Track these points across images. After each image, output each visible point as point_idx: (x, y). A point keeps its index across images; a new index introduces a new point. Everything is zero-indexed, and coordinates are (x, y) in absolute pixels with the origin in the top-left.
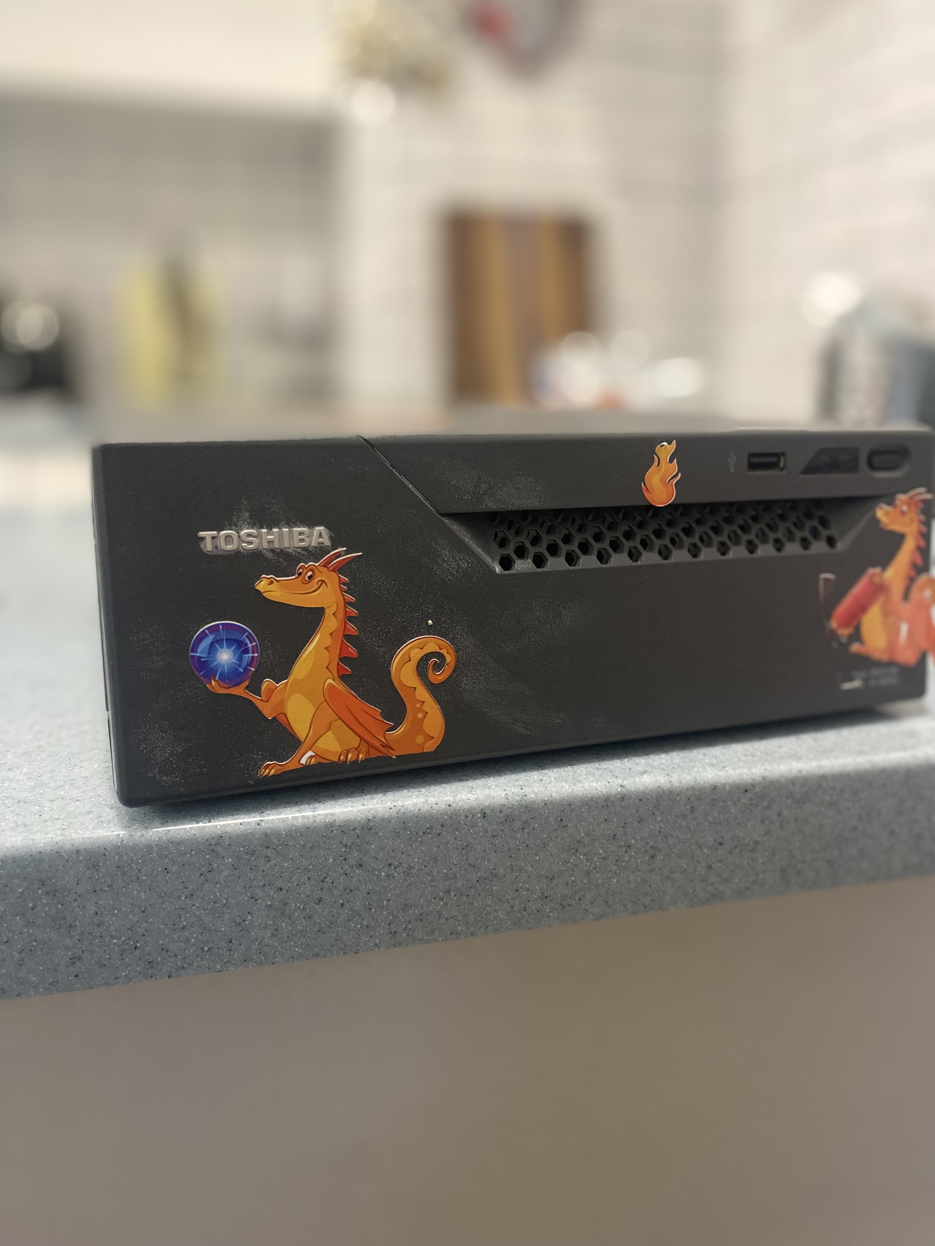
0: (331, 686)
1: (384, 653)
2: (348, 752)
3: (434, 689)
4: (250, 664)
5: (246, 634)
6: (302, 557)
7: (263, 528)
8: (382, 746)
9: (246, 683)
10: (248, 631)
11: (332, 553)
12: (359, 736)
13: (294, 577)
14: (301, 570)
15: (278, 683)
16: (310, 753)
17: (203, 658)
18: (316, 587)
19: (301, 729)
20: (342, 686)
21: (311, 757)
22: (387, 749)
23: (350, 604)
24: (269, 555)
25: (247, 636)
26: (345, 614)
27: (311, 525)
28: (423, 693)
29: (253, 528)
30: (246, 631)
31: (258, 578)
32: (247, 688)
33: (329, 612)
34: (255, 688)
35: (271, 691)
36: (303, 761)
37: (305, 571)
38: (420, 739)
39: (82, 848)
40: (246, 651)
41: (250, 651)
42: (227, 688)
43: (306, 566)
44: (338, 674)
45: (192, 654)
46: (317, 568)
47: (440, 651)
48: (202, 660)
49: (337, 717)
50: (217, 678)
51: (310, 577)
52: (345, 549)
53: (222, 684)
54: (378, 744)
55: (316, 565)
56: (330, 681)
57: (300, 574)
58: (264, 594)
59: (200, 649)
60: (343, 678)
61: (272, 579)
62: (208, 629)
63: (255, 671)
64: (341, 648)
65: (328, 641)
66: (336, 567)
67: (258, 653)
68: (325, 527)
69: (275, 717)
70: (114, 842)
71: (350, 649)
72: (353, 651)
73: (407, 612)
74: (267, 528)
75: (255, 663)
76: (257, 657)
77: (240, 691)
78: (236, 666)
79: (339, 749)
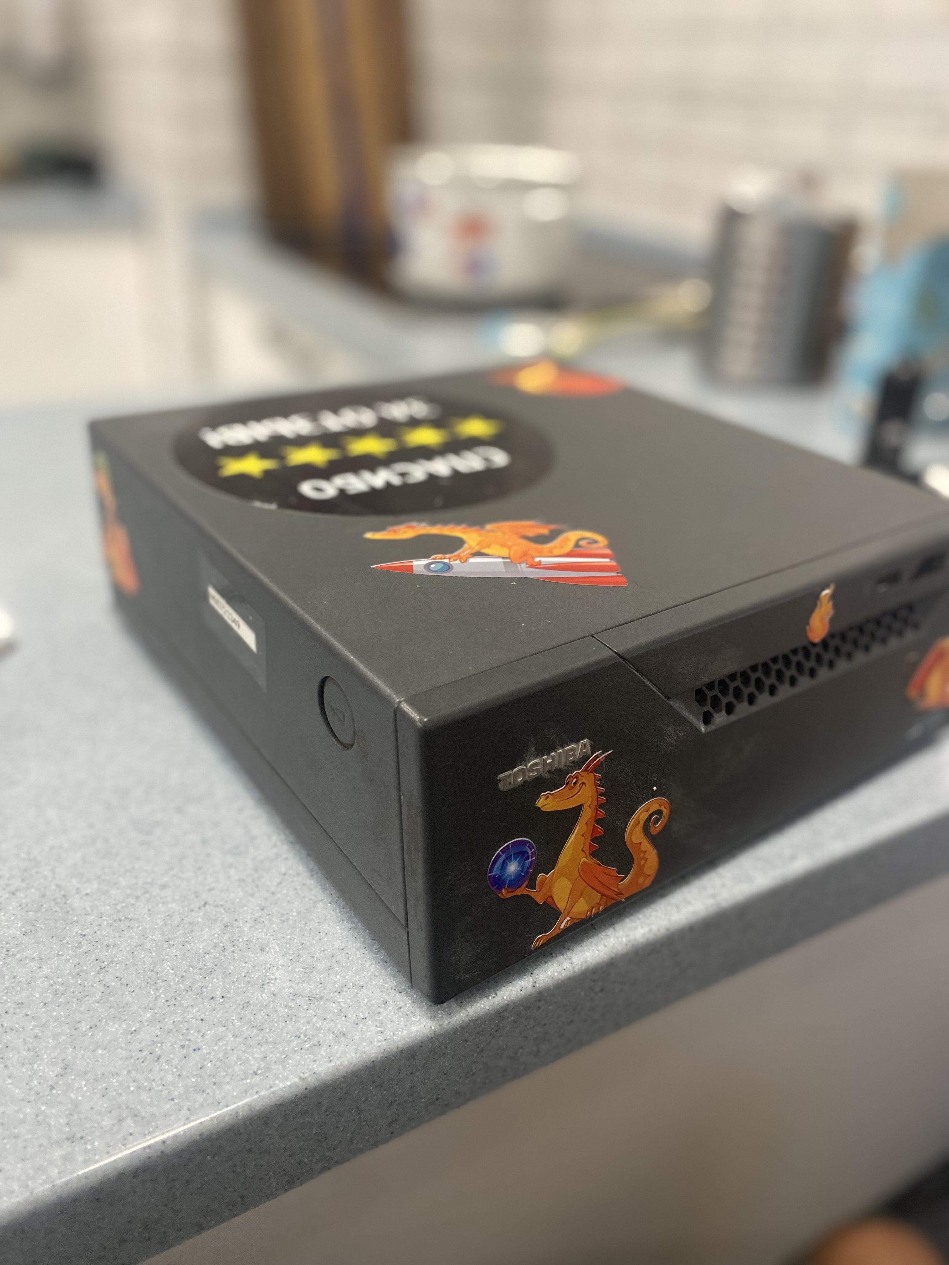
0: (584, 862)
1: (622, 823)
2: (593, 908)
3: (654, 840)
4: (529, 868)
5: (528, 844)
6: (570, 769)
7: (544, 756)
8: (616, 895)
9: (527, 883)
10: (530, 842)
11: (591, 758)
12: (600, 893)
13: (563, 787)
14: (569, 780)
15: (547, 875)
16: (568, 918)
17: (496, 875)
18: (578, 789)
19: (561, 903)
20: (592, 860)
21: (568, 921)
22: (620, 896)
23: (601, 794)
24: (547, 776)
25: (528, 846)
26: (597, 803)
27: (577, 741)
28: (646, 845)
29: (537, 758)
30: (527, 842)
31: (538, 796)
32: (526, 887)
33: (586, 806)
34: (532, 885)
35: (542, 883)
36: (562, 927)
37: (572, 779)
38: (641, 880)
39: (405, 1047)
40: (528, 858)
41: (530, 857)
42: (512, 892)
43: (573, 775)
44: (589, 851)
45: (490, 875)
46: (580, 775)
47: (660, 809)
48: (497, 876)
49: (586, 885)
50: (506, 887)
51: (575, 784)
52: (601, 751)
53: (510, 890)
54: (612, 895)
55: (580, 771)
56: (584, 859)
57: (567, 784)
58: (542, 809)
59: (495, 869)
60: (593, 854)
61: (548, 795)
62: (501, 851)
63: (533, 871)
64: (593, 831)
65: (585, 828)
66: (593, 768)
67: (535, 856)
68: (587, 739)
69: (545, 901)
70: (429, 1035)
71: (599, 830)
72: (600, 829)
73: (639, 785)
74: (547, 755)
75: (532, 866)
76: (535, 859)
77: (522, 891)
78: (520, 872)
79: (587, 908)
